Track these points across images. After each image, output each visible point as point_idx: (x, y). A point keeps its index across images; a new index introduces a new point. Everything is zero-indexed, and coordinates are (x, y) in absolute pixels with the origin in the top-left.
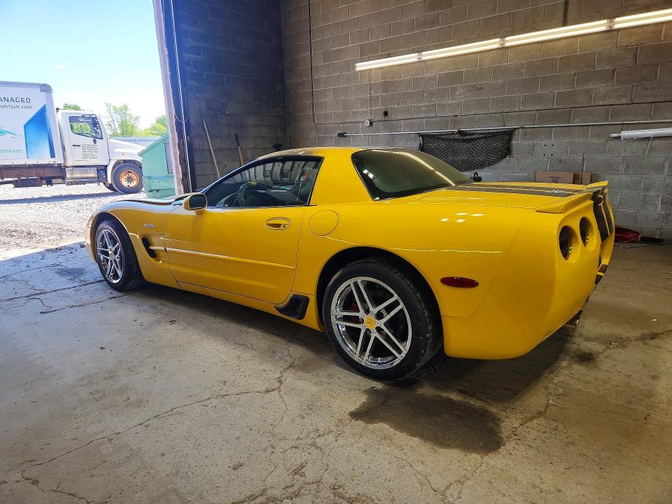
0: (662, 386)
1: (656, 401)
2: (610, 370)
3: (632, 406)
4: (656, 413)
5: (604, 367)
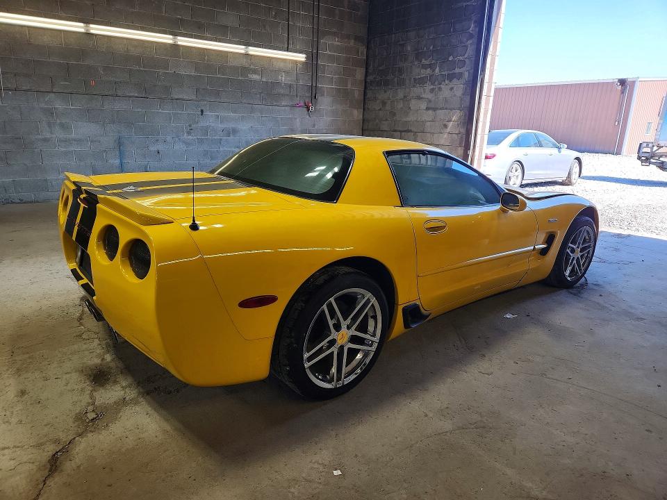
0: (11, 386)
1: (11, 370)
2: (68, 376)
3: (27, 356)
4: (7, 361)
5: (75, 376)
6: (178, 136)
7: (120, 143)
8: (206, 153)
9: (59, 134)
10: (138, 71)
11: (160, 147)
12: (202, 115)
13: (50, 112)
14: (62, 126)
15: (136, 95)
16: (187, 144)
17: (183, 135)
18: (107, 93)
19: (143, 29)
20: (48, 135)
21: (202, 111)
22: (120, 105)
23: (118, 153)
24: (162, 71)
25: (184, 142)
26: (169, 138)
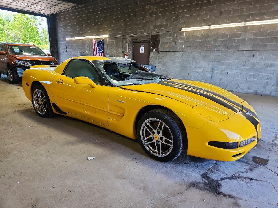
6: (238, 67)
7: (213, 69)
8: (251, 75)
9: (195, 65)
10: (227, 40)
11: (228, 71)
12: (253, 57)
13: (193, 58)
14: (196, 63)
15: (223, 50)
16: (242, 70)
17: (241, 66)
18: (212, 50)
19: (232, 22)
20: (191, 65)
21: (254, 55)
22: (216, 54)
23: (211, 72)
24: (237, 39)
25: (240, 70)
26: (233, 68)
